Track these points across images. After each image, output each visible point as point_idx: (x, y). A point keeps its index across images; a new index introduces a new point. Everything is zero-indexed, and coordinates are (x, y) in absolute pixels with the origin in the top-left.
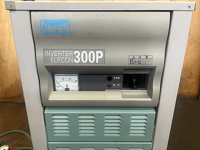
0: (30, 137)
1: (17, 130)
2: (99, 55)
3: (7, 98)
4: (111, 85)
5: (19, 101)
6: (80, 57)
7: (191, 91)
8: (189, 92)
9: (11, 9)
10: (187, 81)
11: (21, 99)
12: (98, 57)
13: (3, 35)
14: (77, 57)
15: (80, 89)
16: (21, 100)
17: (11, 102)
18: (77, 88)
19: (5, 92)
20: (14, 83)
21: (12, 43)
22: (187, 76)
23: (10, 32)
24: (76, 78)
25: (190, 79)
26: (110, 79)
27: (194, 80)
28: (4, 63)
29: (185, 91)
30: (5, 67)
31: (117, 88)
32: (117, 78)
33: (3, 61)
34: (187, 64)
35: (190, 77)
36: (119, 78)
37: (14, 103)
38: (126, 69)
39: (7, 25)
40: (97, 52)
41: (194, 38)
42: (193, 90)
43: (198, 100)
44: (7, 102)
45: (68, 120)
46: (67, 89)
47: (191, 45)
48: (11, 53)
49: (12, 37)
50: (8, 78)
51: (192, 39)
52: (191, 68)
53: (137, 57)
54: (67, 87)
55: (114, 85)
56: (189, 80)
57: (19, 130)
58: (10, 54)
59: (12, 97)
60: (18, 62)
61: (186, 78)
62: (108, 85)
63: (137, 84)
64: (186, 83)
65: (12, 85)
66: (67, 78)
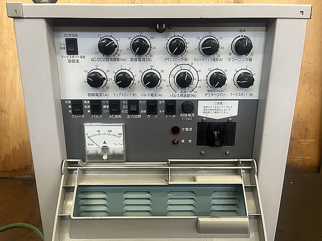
0: (42, 235)
1: (21, 224)
3: (7, 171)
4: (178, 141)
5: (26, 176)
7: (306, 158)
8: (304, 160)
9: (16, 15)
10: (300, 142)
11: (30, 173)
13: (3, 69)
16: (29, 175)
17: (12, 178)
18: (122, 146)
19: (3, 161)
20: (18, 147)
21: (18, 82)
22: (300, 135)
23: (14, 64)
25: (306, 138)
26: (176, 131)
27: (311, 140)
28: (4, 113)
29: (298, 159)
30: (5, 121)
32: (187, 129)
33: (2, 111)
34: (298, 115)
35: (305, 136)
36: (191, 129)
37: (17, 179)
39: (11, 54)
41: (308, 73)
42: (310, 156)
43: (319, 173)
44: (6, 178)
45: (105, 201)
46: (105, 149)
47: (304, 83)
48: (15, 98)
49: (18, 72)
50: (9, 139)
51: (306, 75)
52: (306, 122)
54: (105, 145)
55: (183, 141)
56: (304, 140)
57: (24, 224)
58: (13, 100)
59: (14, 171)
60: (26, 113)
61: (299, 137)
62: (173, 141)
63: (220, 139)
64: (298, 146)
65: (14, 150)
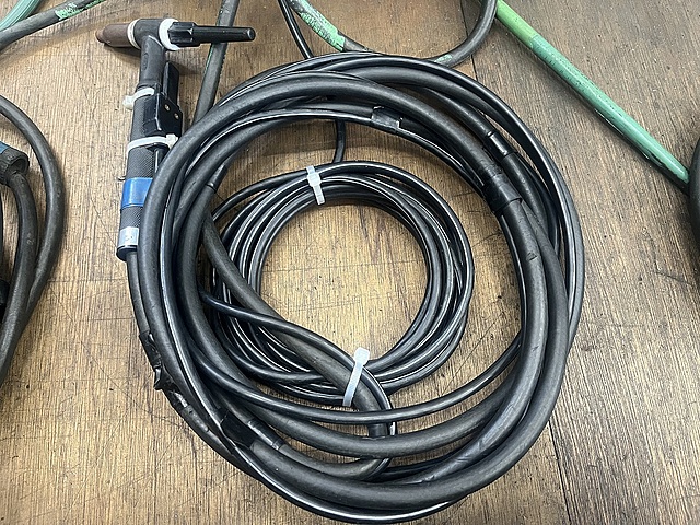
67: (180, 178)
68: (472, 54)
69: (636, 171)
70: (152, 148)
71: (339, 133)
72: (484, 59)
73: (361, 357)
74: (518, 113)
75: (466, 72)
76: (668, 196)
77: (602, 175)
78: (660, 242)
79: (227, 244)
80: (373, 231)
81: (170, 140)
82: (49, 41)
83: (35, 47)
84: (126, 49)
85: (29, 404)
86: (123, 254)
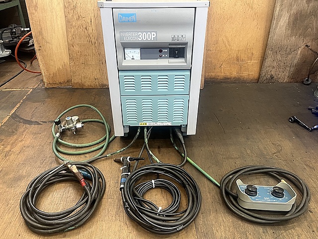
2: (154, 35)
3: (55, 84)
4: (161, 56)
6: (142, 36)
7: (251, 73)
8: (249, 75)
9: (101, 6)
10: (247, 63)
11: (71, 85)
12: (153, 37)
14: (140, 36)
15: (141, 59)
20: (61, 67)
22: (248, 57)
24: (138, 51)
26: (161, 51)
27: (255, 61)
29: (245, 74)
31: (165, 58)
32: (165, 51)
35: (251, 58)
36: (167, 50)
38: (170, 44)
40: (152, 33)
42: (253, 72)
43: (258, 83)
44: (56, 88)
46: (133, 59)
52: (252, 48)
53: (177, 36)
54: (133, 57)
55: (164, 56)
59: (60, 83)
63: (178, 55)
66: (132, 50)
67: (130, 179)
68: (183, 166)
69: (212, 186)
70: (126, 174)
71: (158, 176)
72: (185, 167)
73: (160, 208)
74: (191, 175)
75: (182, 168)
76: (218, 190)
77: (206, 186)
78: (216, 197)
79: (137, 191)
80: (163, 193)
81: (129, 173)
82: (104, 160)
83: (101, 161)
84: (118, 162)
85: (96, 219)
86: (121, 189)
